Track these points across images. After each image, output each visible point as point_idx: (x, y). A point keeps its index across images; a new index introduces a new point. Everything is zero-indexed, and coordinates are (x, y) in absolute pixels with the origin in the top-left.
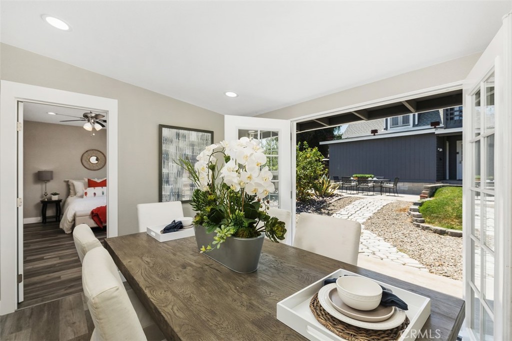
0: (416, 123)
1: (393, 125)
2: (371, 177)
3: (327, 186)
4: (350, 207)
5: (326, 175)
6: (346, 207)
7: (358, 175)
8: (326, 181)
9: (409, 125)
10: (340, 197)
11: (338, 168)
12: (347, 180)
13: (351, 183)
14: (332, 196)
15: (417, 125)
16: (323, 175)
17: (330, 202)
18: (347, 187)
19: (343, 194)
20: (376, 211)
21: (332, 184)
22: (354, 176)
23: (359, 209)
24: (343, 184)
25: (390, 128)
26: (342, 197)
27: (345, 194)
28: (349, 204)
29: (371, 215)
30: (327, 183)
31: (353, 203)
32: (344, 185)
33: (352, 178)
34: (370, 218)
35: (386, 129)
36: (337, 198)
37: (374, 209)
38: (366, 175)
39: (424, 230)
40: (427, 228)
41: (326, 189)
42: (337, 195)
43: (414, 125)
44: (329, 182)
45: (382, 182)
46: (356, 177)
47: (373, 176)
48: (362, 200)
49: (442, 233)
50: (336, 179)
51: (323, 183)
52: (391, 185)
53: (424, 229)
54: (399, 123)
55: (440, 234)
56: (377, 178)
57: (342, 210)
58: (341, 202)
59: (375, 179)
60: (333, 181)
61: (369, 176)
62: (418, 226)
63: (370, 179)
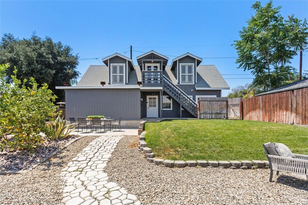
0: (127, 83)
1: (114, 82)
2: (102, 117)
3: (62, 128)
4: (87, 149)
5: (61, 117)
6: (84, 150)
7: (92, 116)
8: (61, 123)
9: (123, 83)
10: (76, 139)
11: (74, 110)
12: (83, 120)
13: (86, 123)
14: (67, 138)
15: (128, 84)
16: (57, 117)
17: (65, 146)
18: (82, 127)
19: (79, 134)
20: (113, 150)
21: (68, 125)
22: (88, 117)
23: (97, 150)
24: (78, 124)
25: (112, 83)
26: (78, 138)
27: (81, 134)
28: (86, 145)
29: (110, 155)
30: (63, 125)
31: (90, 144)
32: (80, 126)
33: (87, 119)
34: (110, 160)
35: (110, 84)
36: (74, 140)
37: (111, 148)
38: (98, 116)
39: (158, 165)
40: (160, 163)
41: (61, 133)
42: (73, 137)
43: (126, 84)
44: (64, 124)
45: (110, 121)
46: (91, 118)
47: (104, 117)
48: (98, 139)
49: (172, 166)
50: (72, 120)
51: (57, 126)
52: (117, 123)
53: (158, 163)
54: (117, 81)
55: (170, 167)
56: (107, 118)
57: (79, 154)
58: (78, 144)
59: (105, 119)
60: (69, 122)
61: (101, 116)
62: (152, 161)
63: (102, 119)
